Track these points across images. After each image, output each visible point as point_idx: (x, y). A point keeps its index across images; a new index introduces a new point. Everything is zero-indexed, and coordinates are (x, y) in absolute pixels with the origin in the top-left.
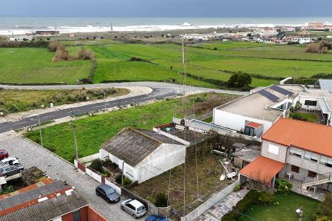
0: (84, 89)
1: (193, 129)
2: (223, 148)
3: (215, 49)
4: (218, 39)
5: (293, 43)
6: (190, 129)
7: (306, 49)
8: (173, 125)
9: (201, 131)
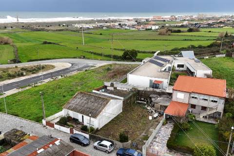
0: (16, 67)
1: (120, 89)
2: (143, 99)
3: (101, 34)
4: (99, 28)
6: (118, 88)
7: (158, 33)
8: (105, 87)
9: (126, 89)
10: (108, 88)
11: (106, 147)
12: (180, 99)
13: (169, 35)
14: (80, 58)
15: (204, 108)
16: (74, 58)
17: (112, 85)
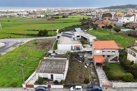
1: (59, 54)
4: (4, 17)
5: (39, 17)
6: (58, 54)
7: (47, 19)
9: (63, 53)
10: (52, 54)
11: (80, 89)
12: (98, 53)
13: (54, 20)
14: (8, 38)
15: (109, 56)
16: (3, 38)
17: (54, 52)
